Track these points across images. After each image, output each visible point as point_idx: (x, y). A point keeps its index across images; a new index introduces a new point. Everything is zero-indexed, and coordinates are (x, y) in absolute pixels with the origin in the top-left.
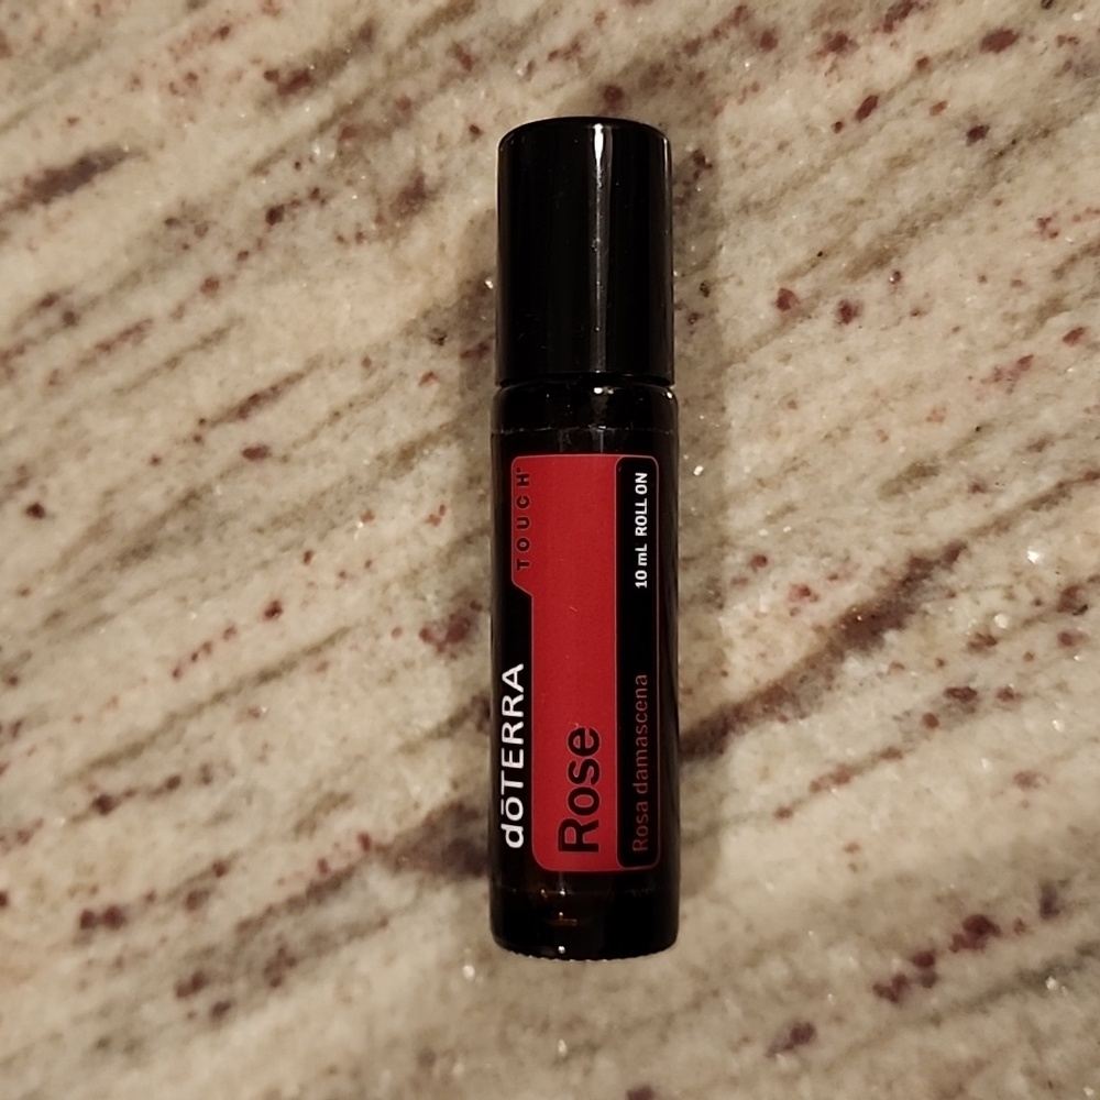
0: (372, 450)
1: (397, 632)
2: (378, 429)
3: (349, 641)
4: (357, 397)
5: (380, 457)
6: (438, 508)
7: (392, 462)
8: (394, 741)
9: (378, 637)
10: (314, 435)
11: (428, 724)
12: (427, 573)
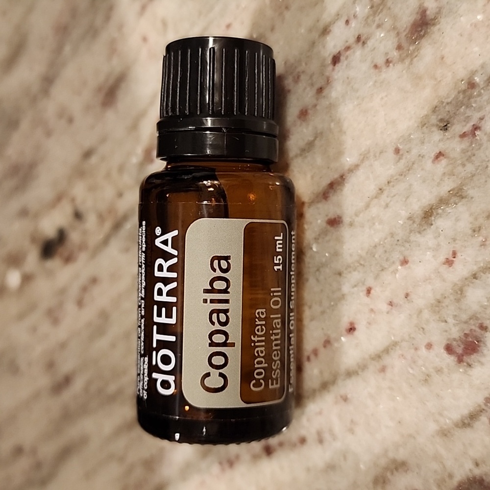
0: (404, 214)
1: (429, 346)
2: (408, 197)
3: (399, 351)
4: (392, 176)
5: (410, 218)
6: (451, 253)
7: (418, 220)
8: (432, 427)
9: (416, 349)
10: (367, 206)
11: (456, 415)
12: (447, 302)
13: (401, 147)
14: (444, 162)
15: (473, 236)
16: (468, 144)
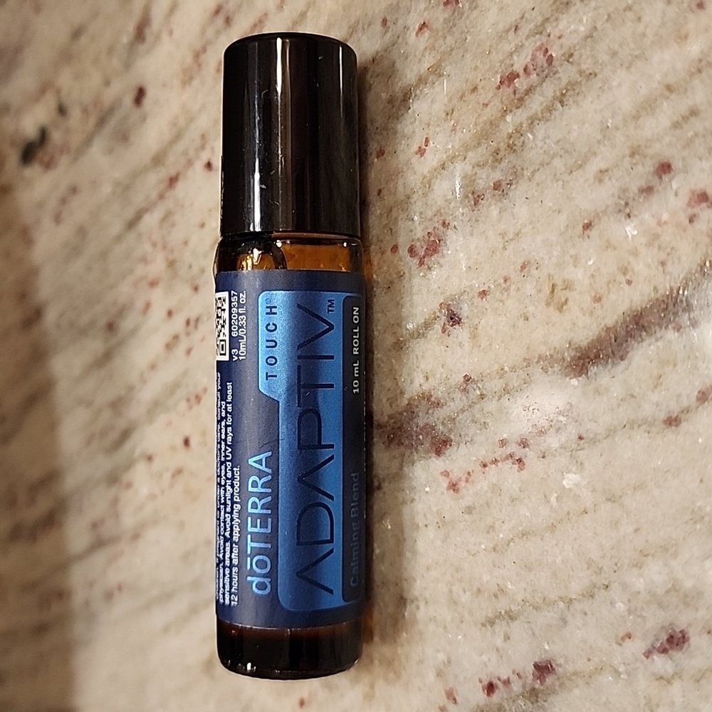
13: (388, 18)
14: (427, 34)
15: (446, 120)
16: (450, 13)
